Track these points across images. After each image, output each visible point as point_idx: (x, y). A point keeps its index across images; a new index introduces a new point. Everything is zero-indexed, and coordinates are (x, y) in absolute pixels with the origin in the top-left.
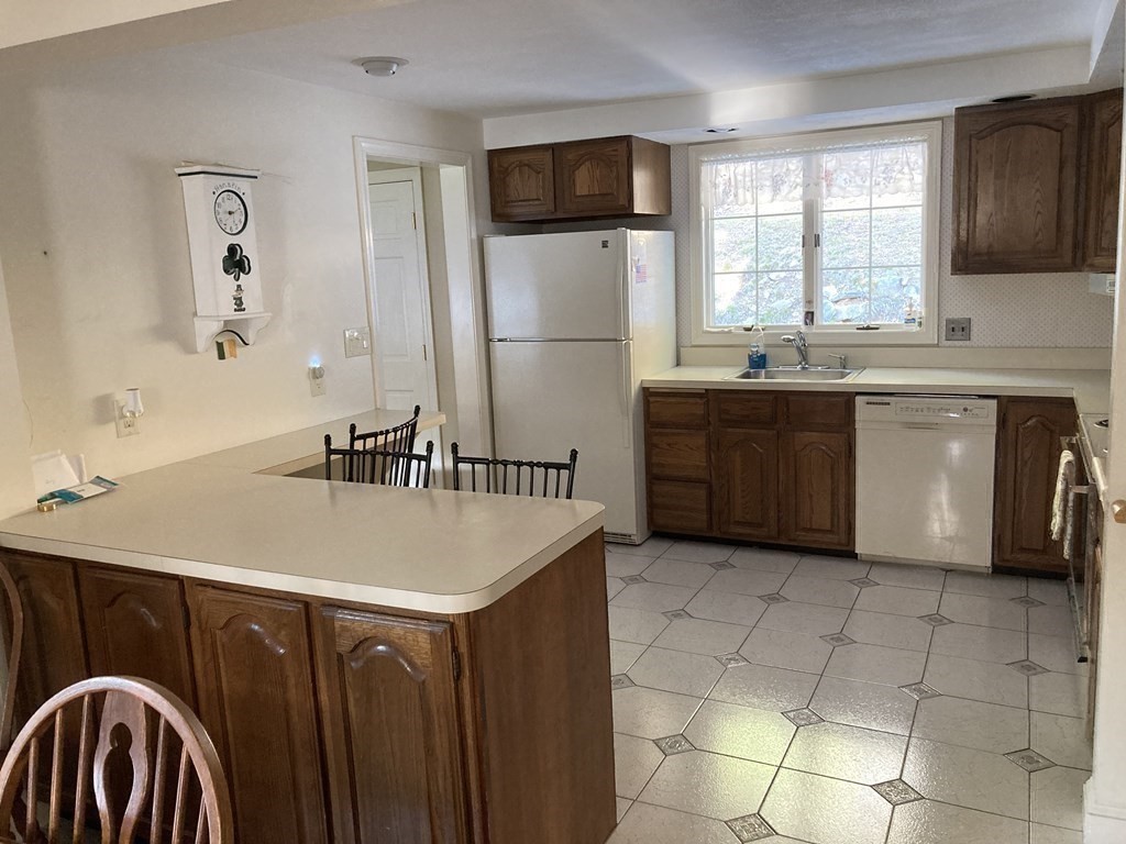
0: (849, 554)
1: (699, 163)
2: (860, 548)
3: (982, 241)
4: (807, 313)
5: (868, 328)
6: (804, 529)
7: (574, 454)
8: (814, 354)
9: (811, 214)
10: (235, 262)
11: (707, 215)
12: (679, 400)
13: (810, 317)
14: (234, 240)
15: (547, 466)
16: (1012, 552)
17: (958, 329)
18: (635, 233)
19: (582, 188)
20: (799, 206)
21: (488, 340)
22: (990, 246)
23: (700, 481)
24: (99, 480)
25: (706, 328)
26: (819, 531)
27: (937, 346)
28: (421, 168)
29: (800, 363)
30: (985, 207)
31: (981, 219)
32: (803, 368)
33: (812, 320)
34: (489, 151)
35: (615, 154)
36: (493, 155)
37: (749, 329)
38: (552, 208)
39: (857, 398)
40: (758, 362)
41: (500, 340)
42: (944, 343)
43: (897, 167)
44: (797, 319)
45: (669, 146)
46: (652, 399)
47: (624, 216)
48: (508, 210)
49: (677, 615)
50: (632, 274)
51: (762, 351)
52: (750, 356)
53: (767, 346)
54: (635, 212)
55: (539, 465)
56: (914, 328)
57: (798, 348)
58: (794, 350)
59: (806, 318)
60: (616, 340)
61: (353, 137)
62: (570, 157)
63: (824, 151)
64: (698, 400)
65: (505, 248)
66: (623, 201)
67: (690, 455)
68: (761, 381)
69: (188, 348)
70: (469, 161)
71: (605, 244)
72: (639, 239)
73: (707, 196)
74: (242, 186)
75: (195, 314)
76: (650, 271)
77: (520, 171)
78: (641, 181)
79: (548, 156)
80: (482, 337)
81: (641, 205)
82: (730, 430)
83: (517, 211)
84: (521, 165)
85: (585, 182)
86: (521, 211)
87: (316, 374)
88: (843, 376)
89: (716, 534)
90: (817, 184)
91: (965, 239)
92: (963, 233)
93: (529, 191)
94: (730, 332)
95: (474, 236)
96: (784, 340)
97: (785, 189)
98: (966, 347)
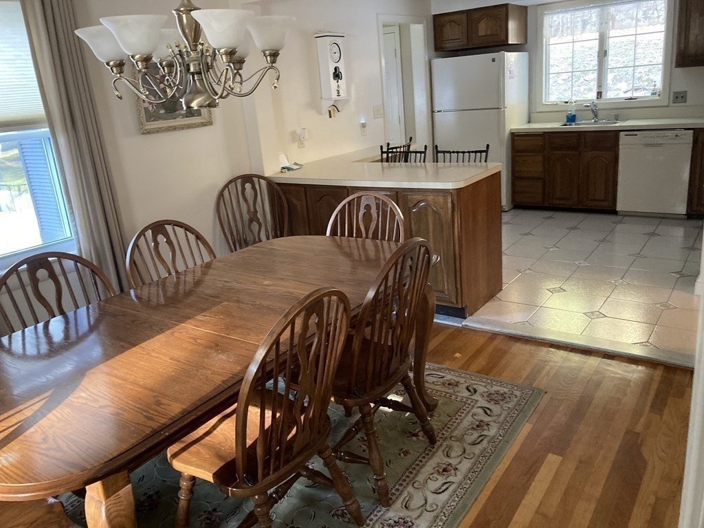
0: (613, 212)
1: (543, 15)
2: (619, 207)
3: (692, 49)
4: (598, 93)
5: (631, 99)
6: (592, 200)
7: (488, 146)
8: (600, 114)
9: (603, 40)
10: (337, 75)
11: (546, 43)
12: (531, 138)
13: (599, 94)
14: (336, 65)
15: (476, 152)
16: (697, 206)
17: (680, 97)
18: (509, 53)
19: (482, 32)
20: (597, 35)
21: (433, 112)
22: (697, 51)
23: (540, 179)
24: (296, 164)
25: (544, 103)
26: (599, 200)
27: (667, 106)
28: (400, 26)
29: (593, 119)
30: (694, 31)
31: (692, 38)
32: (595, 121)
33: (601, 96)
34: (434, 16)
35: (499, 14)
36: (436, 17)
37: (567, 102)
38: (466, 43)
39: (621, 133)
40: (572, 119)
41: (438, 111)
42: (671, 104)
43: (651, 12)
44: (592, 95)
45: (527, 7)
46: (516, 138)
47: (504, 45)
48: (444, 45)
49: (526, 234)
50: (507, 74)
51: (574, 114)
52: (567, 116)
53: (576, 110)
54: (510, 43)
55: (472, 152)
56: (656, 97)
57: (593, 110)
58: (590, 112)
59: (598, 95)
60: (498, 108)
61: (377, 14)
62: (475, 16)
63: (611, 5)
64: (539, 138)
65: (442, 64)
66: (503, 38)
67: (534, 166)
68: (573, 127)
69: (320, 113)
70: (425, 22)
71: (493, 60)
72: (511, 58)
73: (546, 31)
74: (339, 40)
75: (321, 98)
76: (516, 73)
77: (450, 25)
78: (512, 26)
79: (464, 17)
80: (430, 109)
81: (512, 40)
82: (555, 152)
83: (448, 45)
84: (451, 22)
85: (483, 29)
86: (450, 45)
87: (364, 126)
88: (615, 123)
89: (546, 205)
90: (606, 23)
91: (683, 49)
92: (682, 46)
93: (454, 35)
94: (557, 104)
95: (427, 59)
96: (585, 106)
97: (588, 27)
98: (684, 106)
